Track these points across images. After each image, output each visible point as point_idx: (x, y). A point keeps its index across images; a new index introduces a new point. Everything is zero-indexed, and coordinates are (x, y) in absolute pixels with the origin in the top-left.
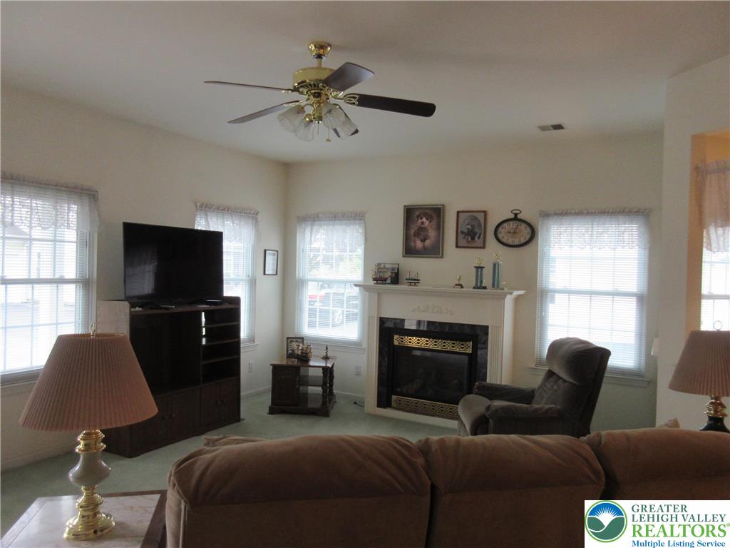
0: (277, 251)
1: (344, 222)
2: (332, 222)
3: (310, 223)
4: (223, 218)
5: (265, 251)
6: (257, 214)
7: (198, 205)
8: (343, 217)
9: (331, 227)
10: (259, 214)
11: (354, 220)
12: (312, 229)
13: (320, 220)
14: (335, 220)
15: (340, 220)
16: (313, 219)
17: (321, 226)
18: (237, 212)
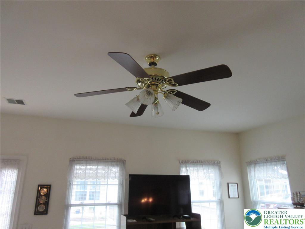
0: (237, 184)
1: (273, 163)
2: (265, 164)
3: (253, 165)
4: (197, 167)
5: (228, 184)
6: (219, 163)
7: (181, 161)
8: (271, 160)
9: (265, 167)
10: (221, 163)
11: (279, 161)
12: (255, 169)
13: (258, 163)
14: (267, 162)
15: (270, 162)
16: (255, 163)
17: (260, 167)
18: (206, 163)
